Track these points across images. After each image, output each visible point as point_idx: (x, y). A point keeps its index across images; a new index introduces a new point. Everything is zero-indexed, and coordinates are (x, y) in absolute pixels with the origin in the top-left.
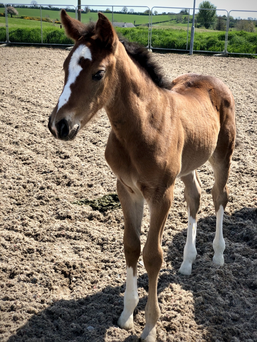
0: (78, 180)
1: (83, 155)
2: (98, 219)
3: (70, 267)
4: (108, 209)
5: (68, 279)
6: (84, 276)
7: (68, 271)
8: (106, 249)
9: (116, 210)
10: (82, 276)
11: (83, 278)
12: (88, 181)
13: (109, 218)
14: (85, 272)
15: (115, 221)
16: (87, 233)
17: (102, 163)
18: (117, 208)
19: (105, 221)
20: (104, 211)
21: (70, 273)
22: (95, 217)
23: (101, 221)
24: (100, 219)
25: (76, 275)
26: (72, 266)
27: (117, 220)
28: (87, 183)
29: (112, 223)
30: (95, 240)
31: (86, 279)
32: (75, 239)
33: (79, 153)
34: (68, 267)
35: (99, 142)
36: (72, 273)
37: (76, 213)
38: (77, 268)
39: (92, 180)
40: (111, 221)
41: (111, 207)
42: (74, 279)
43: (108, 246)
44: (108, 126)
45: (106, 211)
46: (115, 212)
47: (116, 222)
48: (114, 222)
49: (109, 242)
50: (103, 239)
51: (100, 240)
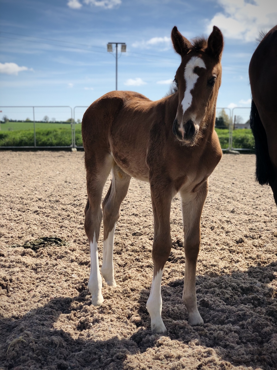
0: (9, 233)
1: (12, 219)
2: (30, 255)
3: (7, 280)
4: (39, 247)
5: (5, 290)
6: (21, 286)
7: (5, 284)
8: (40, 272)
9: (47, 248)
10: (19, 286)
11: (20, 287)
12: (18, 234)
13: (42, 253)
14: (22, 283)
15: (47, 255)
16: (21, 262)
17: (31, 223)
18: (48, 246)
19: (38, 256)
20: (36, 249)
21: (7, 285)
22: (28, 253)
23: (34, 257)
24: (33, 255)
25: (13, 287)
26: (8, 280)
27: (48, 255)
28: (18, 235)
29: (44, 257)
30: (29, 267)
31: (22, 288)
32: (9, 267)
33: (8, 218)
34: (5, 281)
35: (28, 211)
36: (10, 285)
37: (9, 252)
38: (14, 281)
39: (22, 234)
40: (44, 256)
41: (42, 245)
42: (11, 289)
43: (42, 269)
44: (35, 200)
45: (38, 248)
46: (47, 249)
47: (49, 256)
48: (46, 257)
49: (43, 266)
50: (36, 265)
51: (34, 265)
